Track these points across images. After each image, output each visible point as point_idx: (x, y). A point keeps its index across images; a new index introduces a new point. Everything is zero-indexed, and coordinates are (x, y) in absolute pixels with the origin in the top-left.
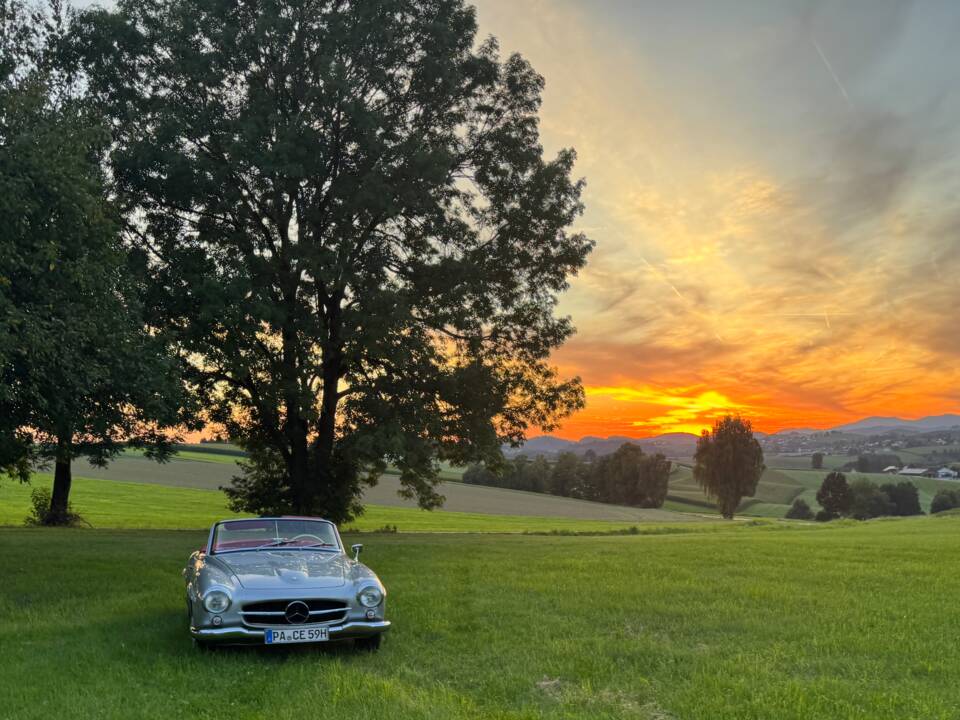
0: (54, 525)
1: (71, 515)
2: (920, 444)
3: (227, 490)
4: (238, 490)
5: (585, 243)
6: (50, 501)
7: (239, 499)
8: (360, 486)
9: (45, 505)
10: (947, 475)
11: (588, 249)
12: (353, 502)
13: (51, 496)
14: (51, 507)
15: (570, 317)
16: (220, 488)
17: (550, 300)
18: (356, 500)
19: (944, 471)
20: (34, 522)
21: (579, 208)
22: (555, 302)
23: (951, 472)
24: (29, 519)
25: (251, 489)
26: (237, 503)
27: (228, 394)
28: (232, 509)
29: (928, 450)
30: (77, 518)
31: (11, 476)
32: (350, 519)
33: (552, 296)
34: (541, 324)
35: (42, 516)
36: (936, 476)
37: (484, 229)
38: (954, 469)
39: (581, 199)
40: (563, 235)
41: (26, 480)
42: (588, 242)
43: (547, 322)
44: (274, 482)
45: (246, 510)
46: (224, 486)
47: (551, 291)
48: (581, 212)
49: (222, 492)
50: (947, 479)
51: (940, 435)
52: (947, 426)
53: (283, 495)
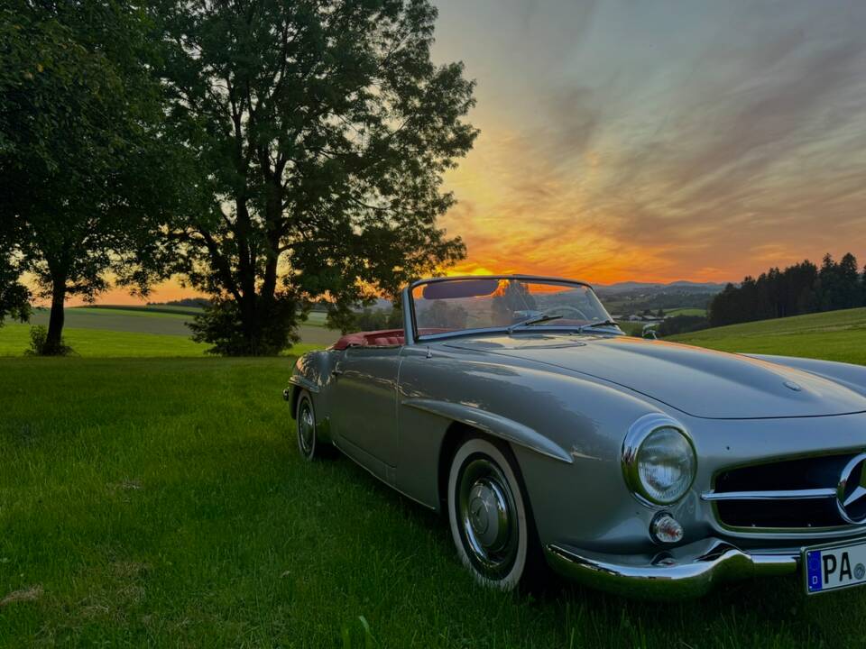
0: (50, 355)
1: (63, 347)
2: (614, 300)
3: (191, 325)
4: (199, 325)
5: (472, 131)
6: (46, 336)
7: (201, 332)
8: (297, 321)
9: (42, 340)
10: (636, 319)
11: (474, 135)
12: (291, 333)
13: (47, 332)
14: (47, 340)
15: (452, 192)
16: (186, 324)
17: (436, 179)
18: (294, 331)
19: (633, 316)
20: (32, 353)
21: (472, 102)
22: (441, 181)
23: (637, 317)
24: (28, 351)
25: (210, 324)
26: (199, 335)
27: (189, 252)
28: (195, 340)
29: (620, 304)
30: (69, 349)
31: (13, 317)
32: (289, 346)
33: (438, 177)
34: (429, 199)
35: (39, 347)
36: (628, 320)
37: (394, 122)
38: (639, 315)
39: (473, 96)
40: (459, 123)
41: (26, 320)
42: (475, 131)
43: (434, 196)
44: (229, 318)
45: (207, 341)
46: (189, 322)
47: (438, 173)
48: (473, 105)
49: (187, 327)
50: (636, 322)
51: (626, 294)
52: (631, 288)
53: (238, 328)
